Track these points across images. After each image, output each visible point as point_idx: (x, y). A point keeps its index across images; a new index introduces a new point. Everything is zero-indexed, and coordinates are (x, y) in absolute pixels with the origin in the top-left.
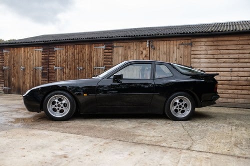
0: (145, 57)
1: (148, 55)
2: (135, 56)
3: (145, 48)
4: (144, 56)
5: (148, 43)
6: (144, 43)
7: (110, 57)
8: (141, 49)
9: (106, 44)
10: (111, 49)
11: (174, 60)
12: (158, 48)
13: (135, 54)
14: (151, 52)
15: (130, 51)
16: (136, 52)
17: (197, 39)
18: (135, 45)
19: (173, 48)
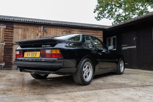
2: (32, 36)
3: (40, 32)
4: (39, 37)
5: (42, 28)
6: (40, 28)
7: (11, 35)
8: (37, 32)
9: (7, 24)
10: (12, 29)
12: (49, 32)
13: (32, 35)
14: (45, 34)
15: (28, 32)
16: (33, 33)
17: (73, 30)
18: (32, 28)
19: (59, 33)
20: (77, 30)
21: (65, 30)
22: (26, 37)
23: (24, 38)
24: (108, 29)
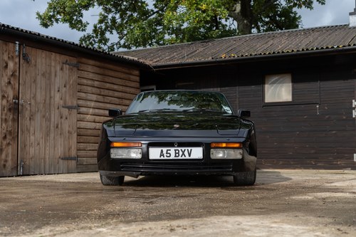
0: (12, 75)
1: (17, 74)
3: (13, 57)
4: (9, 73)
5: (17, 48)
6: (11, 45)
8: (6, 58)
11: (57, 90)
12: (33, 62)
14: (23, 67)
17: (84, 60)
19: (55, 67)
20: (91, 62)
21: (67, 58)
24: (155, 67)
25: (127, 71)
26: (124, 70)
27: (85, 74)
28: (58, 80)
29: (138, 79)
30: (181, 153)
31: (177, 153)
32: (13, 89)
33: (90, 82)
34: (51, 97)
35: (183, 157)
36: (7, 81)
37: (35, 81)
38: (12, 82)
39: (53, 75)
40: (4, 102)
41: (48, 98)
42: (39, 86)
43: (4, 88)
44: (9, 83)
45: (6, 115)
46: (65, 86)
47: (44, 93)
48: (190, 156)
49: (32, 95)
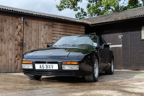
0: (20, 31)
1: (23, 30)
2: (11, 29)
3: (20, 24)
4: (19, 30)
5: (22, 20)
6: (19, 19)
8: (17, 24)
11: (42, 36)
12: (30, 25)
13: (11, 27)
14: (25, 27)
15: (6, 23)
16: (12, 25)
17: (55, 23)
18: (11, 19)
19: (41, 27)
20: (59, 24)
21: (47, 23)
22: (3, 29)
23: (1, 31)
24: (91, 25)
25: (78, 27)
26: (76, 27)
27: (56, 29)
28: (42, 32)
29: (84, 30)
30: (48, 67)
31: (47, 67)
32: (20, 36)
33: (58, 33)
34: (39, 39)
35: (50, 69)
36: (17, 33)
37: (31, 33)
38: (20, 34)
39: (40, 30)
40: (16, 42)
41: (37, 40)
42: (33, 35)
43: (16, 37)
44: (19, 34)
45: (17, 47)
46: (46, 35)
47: (35, 38)
48: (52, 68)
49: (30, 39)
